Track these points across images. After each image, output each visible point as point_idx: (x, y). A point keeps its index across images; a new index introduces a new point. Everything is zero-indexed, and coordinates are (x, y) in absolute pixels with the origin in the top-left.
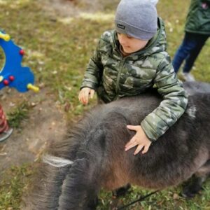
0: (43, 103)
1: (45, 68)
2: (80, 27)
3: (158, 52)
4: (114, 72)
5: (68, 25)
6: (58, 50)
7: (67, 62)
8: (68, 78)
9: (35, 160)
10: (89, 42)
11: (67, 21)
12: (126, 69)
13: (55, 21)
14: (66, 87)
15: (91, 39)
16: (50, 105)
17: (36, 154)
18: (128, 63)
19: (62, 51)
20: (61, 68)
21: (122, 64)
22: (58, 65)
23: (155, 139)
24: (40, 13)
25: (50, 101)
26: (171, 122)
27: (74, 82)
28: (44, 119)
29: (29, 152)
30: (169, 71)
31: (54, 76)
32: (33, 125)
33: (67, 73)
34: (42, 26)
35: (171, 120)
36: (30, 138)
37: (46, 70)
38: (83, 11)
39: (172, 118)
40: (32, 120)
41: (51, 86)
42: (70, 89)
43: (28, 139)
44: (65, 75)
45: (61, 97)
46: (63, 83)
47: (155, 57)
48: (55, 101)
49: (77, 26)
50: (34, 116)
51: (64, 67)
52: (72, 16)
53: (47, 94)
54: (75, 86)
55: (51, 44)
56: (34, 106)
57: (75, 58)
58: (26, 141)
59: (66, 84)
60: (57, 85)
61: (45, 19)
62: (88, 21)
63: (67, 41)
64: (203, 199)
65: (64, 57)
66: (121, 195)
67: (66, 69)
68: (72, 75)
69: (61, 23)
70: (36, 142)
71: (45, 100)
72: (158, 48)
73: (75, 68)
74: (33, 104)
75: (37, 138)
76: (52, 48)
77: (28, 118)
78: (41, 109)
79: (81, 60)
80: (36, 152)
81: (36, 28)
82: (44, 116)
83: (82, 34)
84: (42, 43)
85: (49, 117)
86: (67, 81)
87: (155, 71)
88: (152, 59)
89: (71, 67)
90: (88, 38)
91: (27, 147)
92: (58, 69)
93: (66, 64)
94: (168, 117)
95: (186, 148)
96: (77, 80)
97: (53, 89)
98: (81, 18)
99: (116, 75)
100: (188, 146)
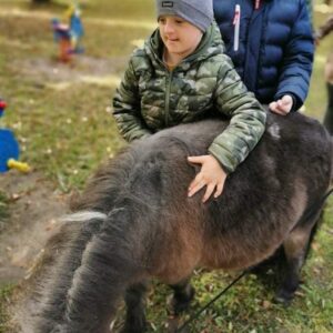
0: (32, 193)
1: (30, 147)
2: (82, 94)
3: (214, 54)
4: (159, 94)
5: (63, 92)
6: (50, 123)
7: (68, 137)
8: (71, 159)
9: (27, 277)
10: (98, 113)
11: (61, 86)
12: (177, 86)
13: (41, 87)
14: (69, 170)
15: (101, 108)
16: (44, 196)
17: (27, 269)
18: (177, 77)
19: (58, 124)
20: (58, 146)
21: (169, 80)
22: (52, 141)
23: (232, 167)
24: (17, 77)
25: (45, 191)
26: (251, 141)
27: (82, 163)
28: (36, 217)
29: (14, 266)
30: (234, 78)
31: (47, 157)
32: (18, 226)
33: (69, 151)
34: (23, 93)
35: (250, 138)
36: (13, 246)
37: (34, 149)
38: (85, 74)
39: (252, 135)
40: (15, 219)
41: (44, 169)
42: (76, 172)
43: (9, 248)
44: (65, 155)
45: (62, 184)
46: (65, 165)
47: (212, 61)
48: (54, 190)
49: (77, 93)
50: (18, 213)
51: (63, 144)
52: (68, 80)
53: (38, 181)
54: (84, 167)
55: (37, 115)
56: (17, 199)
57: (78, 133)
58: (7, 251)
59: (69, 166)
60: (53, 168)
61: (26, 84)
62: (94, 86)
63: (63, 111)
64: (309, 303)
65: (62, 132)
66: (182, 310)
67: (66, 147)
68: (76, 153)
69: (51, 90)
70: (25, 252)
71: (35, 189)
72: (215, 49)
73: (80, 145)
74: (15, 196)
75: (25, 244)
76: (41, 120)
77: (9, 216)
78: (29, 202)
79: (88, 134)
80: (26, 265)
81: (13, 95)
82: (35, 212)
83: (87, 102)
84: (23, 115)
85: (45, 213)
86: (70, 162)
87: (215, 79)
88: (209, 64)
89: (74, 144)
90: (96, 107)
91: (10, 259)
92: (53, 148)
93: (65, 141)
94: (246, 134)
95: (277, 182)
96: (86, 161)
97: (47, 174)
98: (83, 83)
99: (163, 98)
100: (278, 178)
